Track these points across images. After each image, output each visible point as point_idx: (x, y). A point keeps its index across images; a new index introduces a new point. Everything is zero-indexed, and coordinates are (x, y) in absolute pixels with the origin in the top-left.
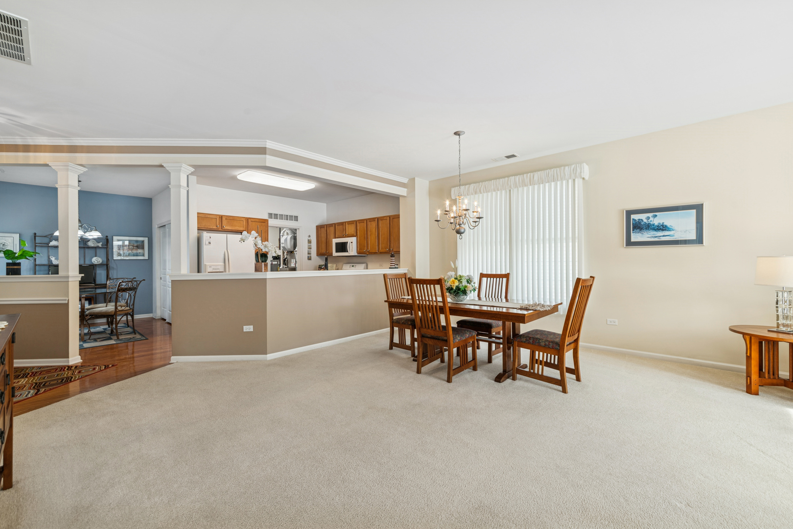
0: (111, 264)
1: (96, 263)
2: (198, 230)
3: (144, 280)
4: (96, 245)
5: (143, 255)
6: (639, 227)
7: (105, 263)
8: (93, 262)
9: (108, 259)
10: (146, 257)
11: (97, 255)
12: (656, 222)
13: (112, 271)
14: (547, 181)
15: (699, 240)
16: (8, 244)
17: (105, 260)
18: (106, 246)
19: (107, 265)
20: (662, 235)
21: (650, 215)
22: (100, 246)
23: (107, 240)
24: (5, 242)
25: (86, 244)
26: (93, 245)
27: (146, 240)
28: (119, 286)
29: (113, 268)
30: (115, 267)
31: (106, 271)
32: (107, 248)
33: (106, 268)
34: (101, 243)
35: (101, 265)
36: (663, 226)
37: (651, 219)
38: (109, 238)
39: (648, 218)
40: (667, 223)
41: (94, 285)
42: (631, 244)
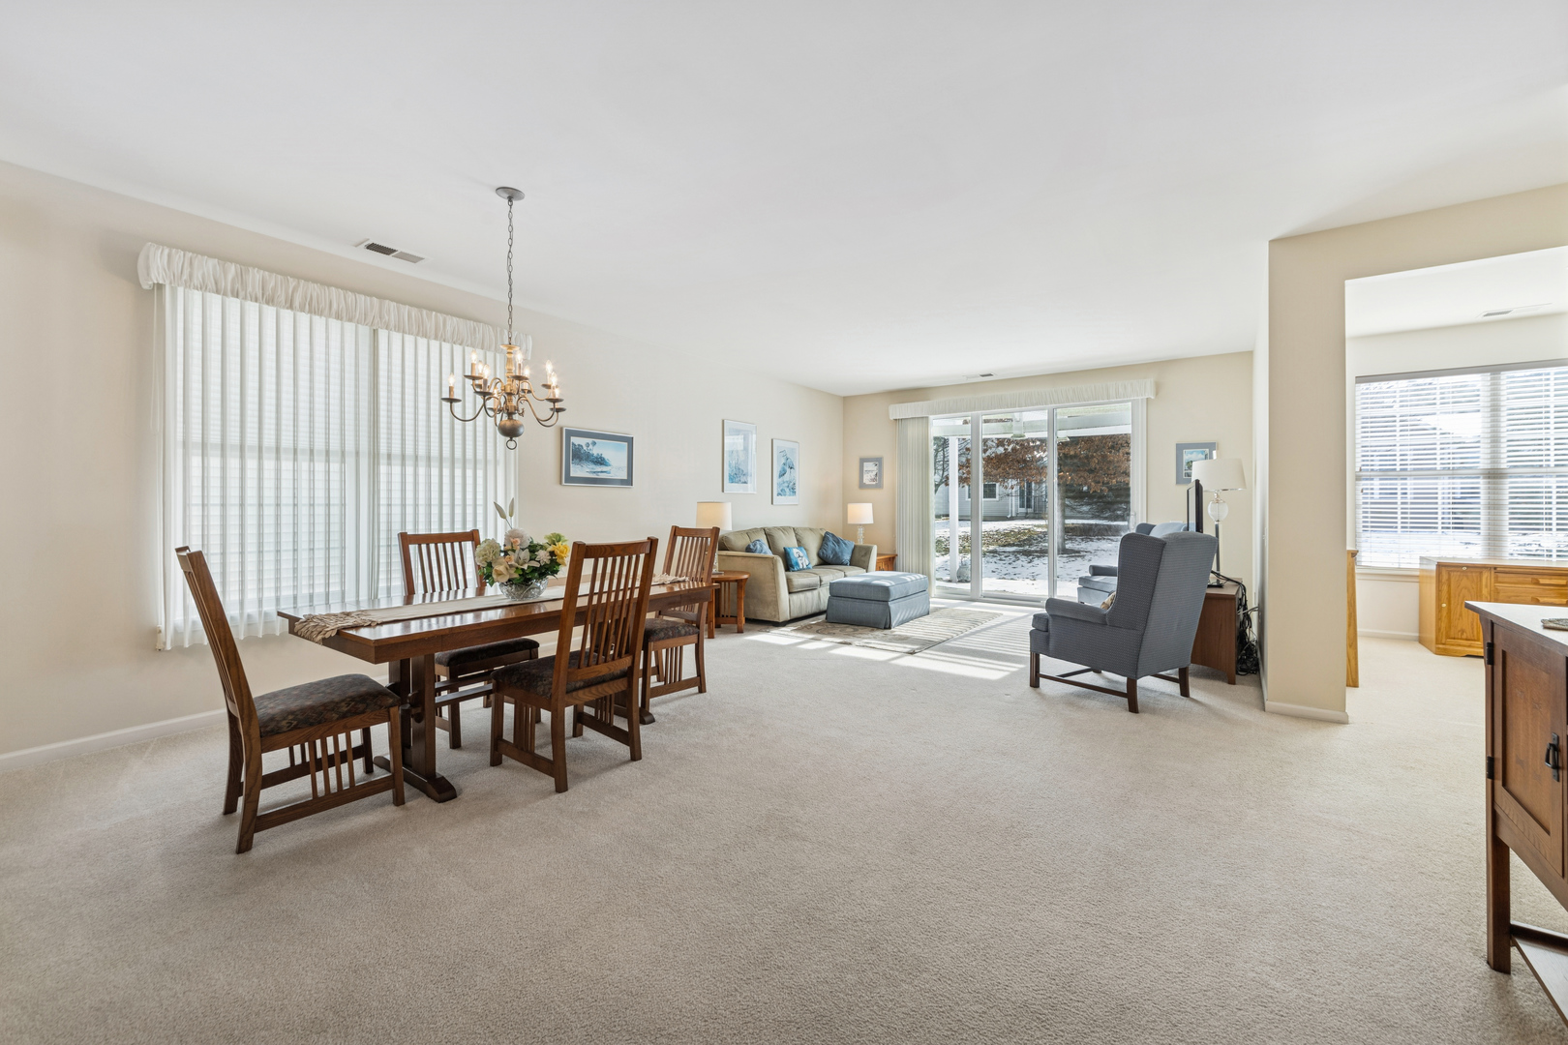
6: (579, 455)
12: (595, 451)
14: (469, 342)
15: (628, 482)
20: (600, 470)
21: (590, 440)
36: (601, 458)
37: (591, 447)
39: (588, 445)
40: (605, 456)
42: (570, 479)
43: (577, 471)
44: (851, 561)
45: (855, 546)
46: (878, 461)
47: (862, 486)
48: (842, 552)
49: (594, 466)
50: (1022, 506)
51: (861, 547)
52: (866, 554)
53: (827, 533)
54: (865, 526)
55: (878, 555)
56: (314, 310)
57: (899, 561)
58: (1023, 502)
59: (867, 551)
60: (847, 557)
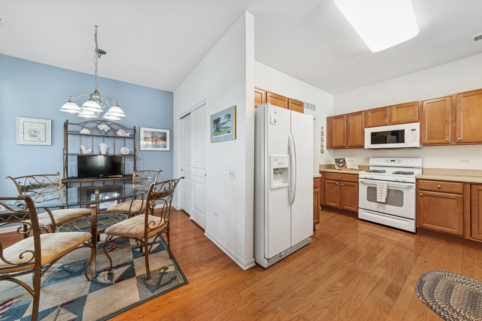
0: (138, 155)
1: (124, 153)
2: (255, 101)
3: (183, 178)
4: (124, 135)
5: (165, 147)
7: (133, 153)
8: (121, 152)
9: (135, 150)
10: (168, 149)
11: (126, 145)
13: (139, 162)
16: (40, 131)
17: (133, 150)
18: (133, 137)
19: (134, 156)
22: (129, 136)
23: (135, 130)
24: (37, 128)
25: (115, 134)
26: (121, 135)
27: (168, 132)
28: (151, 191)
29: (140, 158)
30: (141, 157)
31: (133, 162)
32: (135, 138)
33: (133, 159)
34: (129, 133)
35: (129, 155)
38: (136, 128)
41: (121, 176)
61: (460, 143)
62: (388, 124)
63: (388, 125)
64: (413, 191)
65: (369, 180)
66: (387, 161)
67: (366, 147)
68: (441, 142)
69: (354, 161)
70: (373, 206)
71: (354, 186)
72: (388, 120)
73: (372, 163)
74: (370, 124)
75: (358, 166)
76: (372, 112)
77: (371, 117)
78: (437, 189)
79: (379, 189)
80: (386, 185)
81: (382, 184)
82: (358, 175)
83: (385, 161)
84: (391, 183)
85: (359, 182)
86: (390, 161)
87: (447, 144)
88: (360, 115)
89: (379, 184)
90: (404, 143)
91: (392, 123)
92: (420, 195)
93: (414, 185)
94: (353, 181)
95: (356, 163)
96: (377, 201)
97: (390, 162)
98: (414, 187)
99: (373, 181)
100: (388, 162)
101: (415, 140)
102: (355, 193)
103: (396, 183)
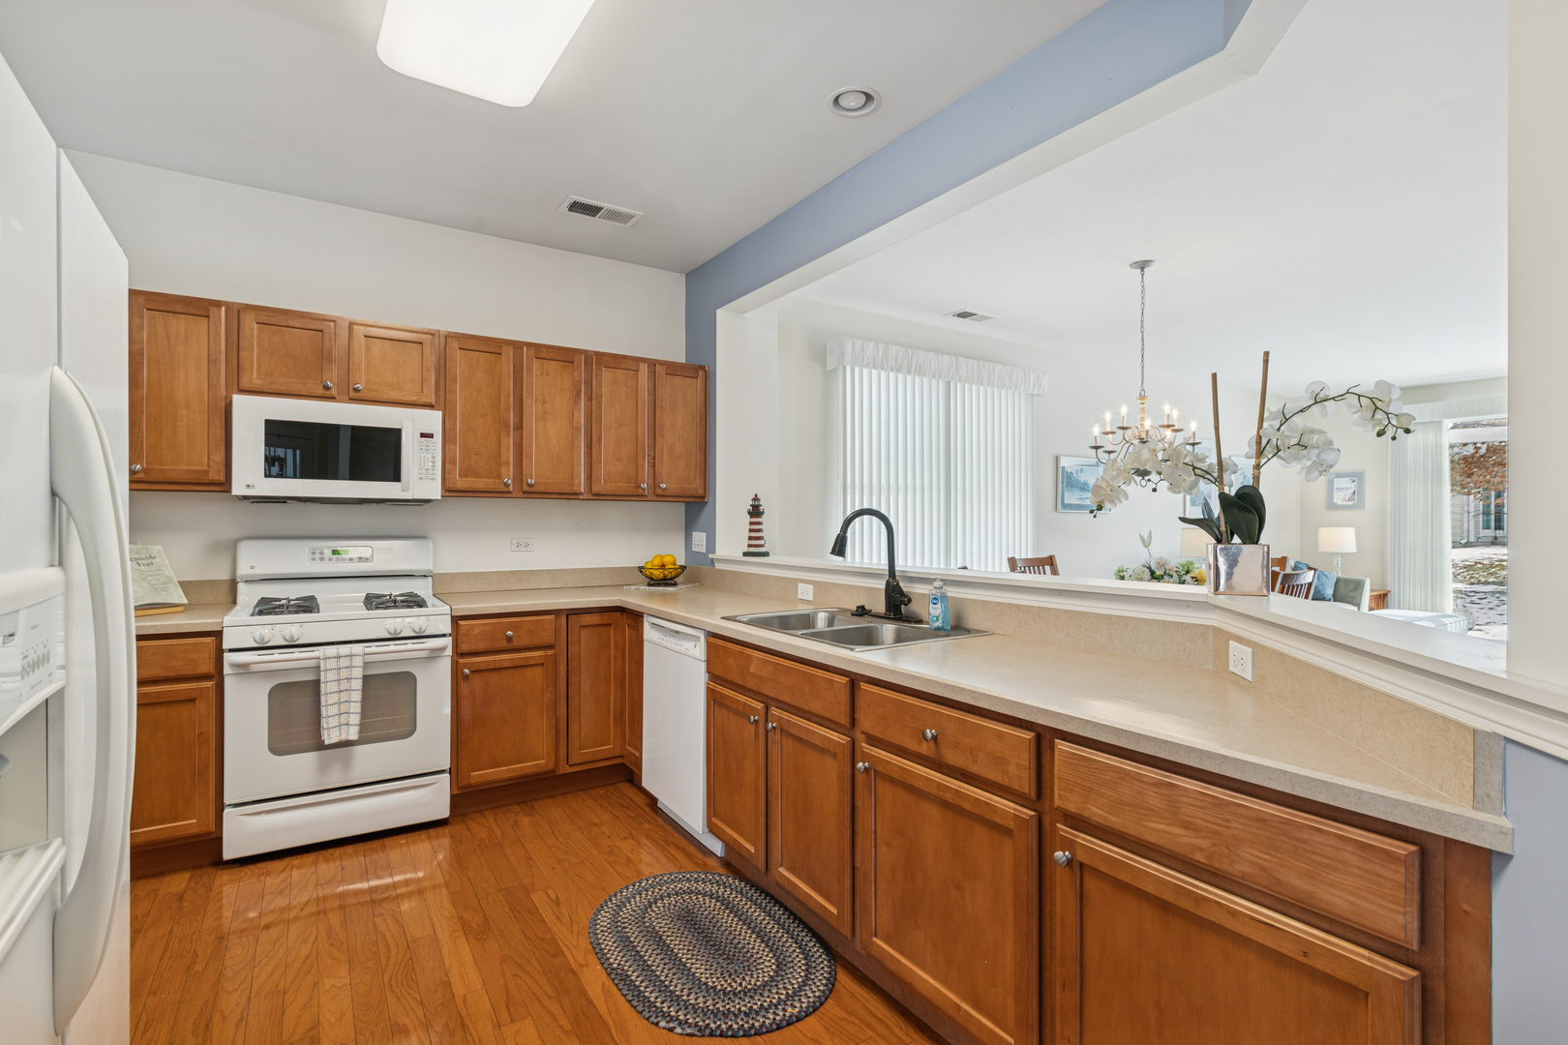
6: (1071, 483)
12: (1082, 478)
21: (1078, 468)
37: (1079, 474)
39: (1077, 472)
42: (1065, 506)
43: (1071, 498)
44: (1334, 595)
45: (1338, 580)
46: (1357, 477)
47: (1331, 506)
48: (1323, 585)
49: (1081, 493)
50: (1487, 527)
51: (1347, 581)
52: (1355, 589)
53: (1298, 562)
54: (1343, 555)
55: (1372, 590)
56: (920, 372)
57: (1391, 599)
58: (1488, 521)
59: (1358, 585)
60: (1329, 592)
61: (531, 493)
62: (334, 392)
63: (332, 398)
64: (444, 666)
65: (277, 655)
66: (318, 556)
67: (238, 489)
68: (493, 487)
69: (158, 559)
70: (301, 769)
71: (194, 700)
72: (335, 379)
73: (252, 567)
74: (252, 378)
75: (182, 583)
76: (263, 319)
77: (259, 344)
78: (504, 644)
79: (332, 687)
80: (358, 662)
81: (344, 662)
82: (218, 635)
83: (312, 556)
84: (374, 648)
85: (227, 670)
86: (328, 553)
87: (503, 493)
88: (203, 322)
89: (332, 664)
90: (400, 481)
91: (353, 394)
92: (462, 672)
93: (448, 641)
94: (188, 671)
95: (170, 572)
96: (326, 743)
97: (330, 559)
98: (449, 652)
99: (297, 653)
100: (322, 559)
101: (430, 472)
102: (201, 734)
103: (392, 646)
